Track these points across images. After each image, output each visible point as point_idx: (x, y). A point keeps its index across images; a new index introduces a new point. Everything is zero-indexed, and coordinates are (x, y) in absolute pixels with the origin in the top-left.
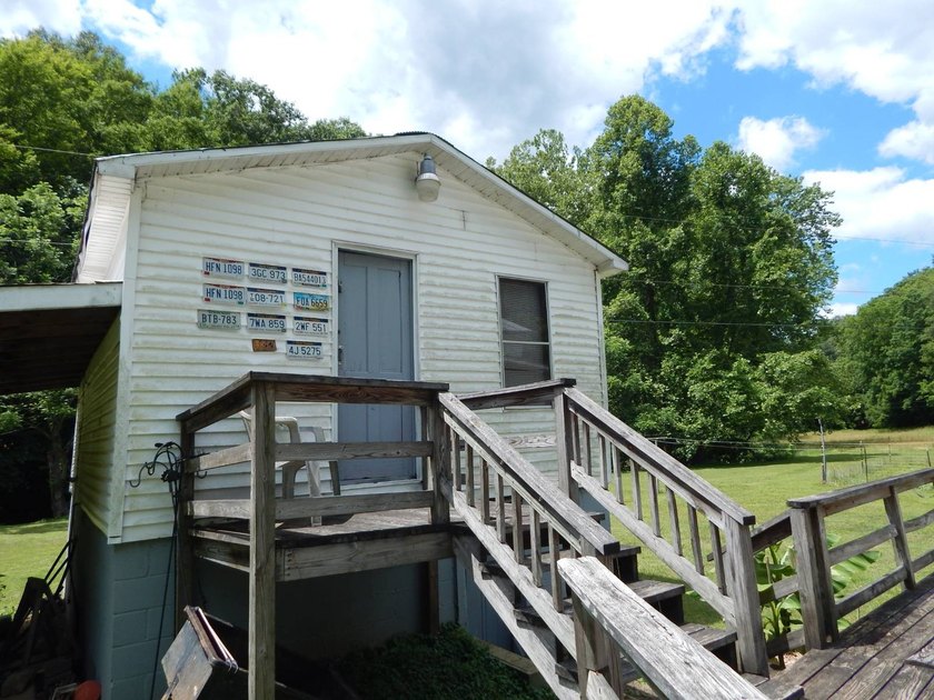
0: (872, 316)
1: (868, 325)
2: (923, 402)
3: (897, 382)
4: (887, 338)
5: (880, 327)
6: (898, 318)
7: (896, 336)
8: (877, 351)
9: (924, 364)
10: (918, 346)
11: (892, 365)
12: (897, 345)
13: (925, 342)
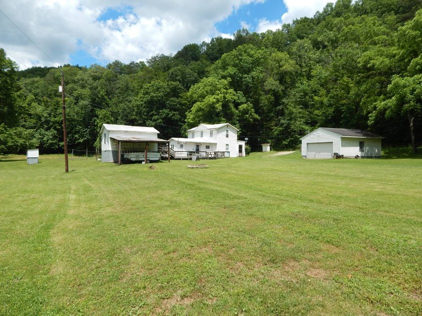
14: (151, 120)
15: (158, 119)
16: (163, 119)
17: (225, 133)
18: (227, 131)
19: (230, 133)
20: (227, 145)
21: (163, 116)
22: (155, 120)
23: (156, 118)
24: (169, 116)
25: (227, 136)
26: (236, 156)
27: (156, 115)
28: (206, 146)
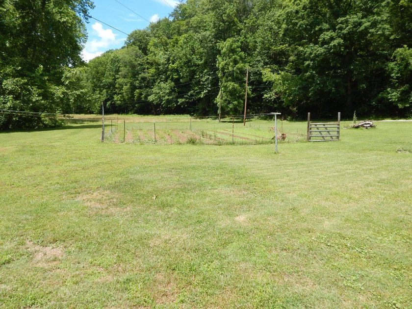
0: (98, 63)
1: (96, 67)
2: (114, 104)
3: (105, 94)
4: (103, 74)
5: (101, 69)
6: (109, 66)
7: (107, 74)
8: (99, 80)
9: (117, 88)
10: (115, 79)
11: (104, 87)
12: (107, 77)
13: (118, 78)
14: (316, 43)
15: (332, 39)
16: (344, 37)
21: (345, 31)
22: (324, 43)
23: (327, 37)
24: (362, 28)
27: (328, 30)
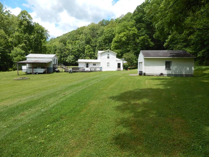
17: (107, 56)
18: (108, 55)
19: (111, 56)
20: (108, 63)
25: (108, 58)
26: (115, 70)
28: (93, 64)
